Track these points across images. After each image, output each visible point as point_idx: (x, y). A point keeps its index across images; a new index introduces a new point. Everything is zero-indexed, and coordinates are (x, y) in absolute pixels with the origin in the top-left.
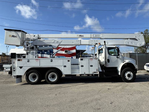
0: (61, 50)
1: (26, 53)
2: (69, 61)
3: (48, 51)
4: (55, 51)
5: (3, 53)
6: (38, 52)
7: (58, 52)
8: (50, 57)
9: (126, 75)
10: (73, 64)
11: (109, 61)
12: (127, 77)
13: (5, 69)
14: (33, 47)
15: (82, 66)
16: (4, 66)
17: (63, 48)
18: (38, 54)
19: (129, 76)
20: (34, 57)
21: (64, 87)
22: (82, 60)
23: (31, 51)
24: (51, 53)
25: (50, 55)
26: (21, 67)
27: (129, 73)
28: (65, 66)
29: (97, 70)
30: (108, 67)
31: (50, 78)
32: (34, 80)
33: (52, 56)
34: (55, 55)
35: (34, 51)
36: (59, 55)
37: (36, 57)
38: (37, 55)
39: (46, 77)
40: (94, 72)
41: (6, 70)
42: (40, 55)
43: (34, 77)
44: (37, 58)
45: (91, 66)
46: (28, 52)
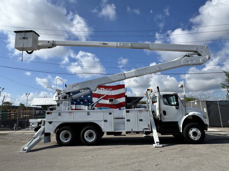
0: (103, 98)
1: (57, 104)
2: (110, 114)
3: (86, 100)
4: (95, 100)
5: (21, 104)
6: (71, 102)
7: (100, 102)
8: (88, 109)
9: (191, 132)
10: (116, 118)
11: (165, 113)
12: (192, 137)
13: (31, 124)
14: (66, 96)
15: (128, 120)
16: (31, 121)
17: (107, 96)
18: (72, 106)
19: (195, 134)
20: (67, 108)
21: (104, 149)
22: (128, 112)
23: (63, 102)
24: (90, 104)
25: (88, 105)
26: (50, 123)
27: (194, 130)
28: (106, 121)
29: (149, 126)
30: (165, 121)
31: (87, 137)
32: (67, 140)
33: (90, 107)
34: (95, 106)
35: (67, 102)
36: (101, 106)
37: (69, 109)
38: (70, 106)
39: (81, 136)
40: (145, 129)
41: (33, 126)
42: (74, 107)
43: (66, 136)
44: (70, 111)
45: (141, 120)
46: (60, 102)
